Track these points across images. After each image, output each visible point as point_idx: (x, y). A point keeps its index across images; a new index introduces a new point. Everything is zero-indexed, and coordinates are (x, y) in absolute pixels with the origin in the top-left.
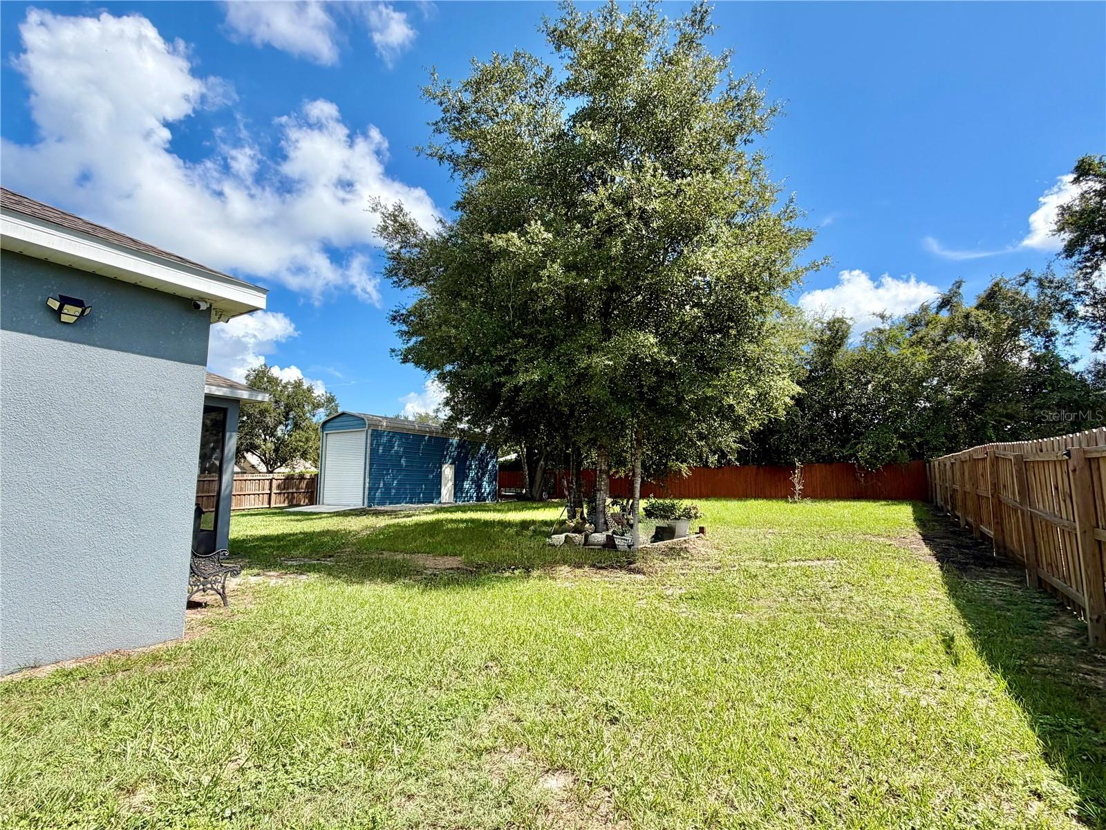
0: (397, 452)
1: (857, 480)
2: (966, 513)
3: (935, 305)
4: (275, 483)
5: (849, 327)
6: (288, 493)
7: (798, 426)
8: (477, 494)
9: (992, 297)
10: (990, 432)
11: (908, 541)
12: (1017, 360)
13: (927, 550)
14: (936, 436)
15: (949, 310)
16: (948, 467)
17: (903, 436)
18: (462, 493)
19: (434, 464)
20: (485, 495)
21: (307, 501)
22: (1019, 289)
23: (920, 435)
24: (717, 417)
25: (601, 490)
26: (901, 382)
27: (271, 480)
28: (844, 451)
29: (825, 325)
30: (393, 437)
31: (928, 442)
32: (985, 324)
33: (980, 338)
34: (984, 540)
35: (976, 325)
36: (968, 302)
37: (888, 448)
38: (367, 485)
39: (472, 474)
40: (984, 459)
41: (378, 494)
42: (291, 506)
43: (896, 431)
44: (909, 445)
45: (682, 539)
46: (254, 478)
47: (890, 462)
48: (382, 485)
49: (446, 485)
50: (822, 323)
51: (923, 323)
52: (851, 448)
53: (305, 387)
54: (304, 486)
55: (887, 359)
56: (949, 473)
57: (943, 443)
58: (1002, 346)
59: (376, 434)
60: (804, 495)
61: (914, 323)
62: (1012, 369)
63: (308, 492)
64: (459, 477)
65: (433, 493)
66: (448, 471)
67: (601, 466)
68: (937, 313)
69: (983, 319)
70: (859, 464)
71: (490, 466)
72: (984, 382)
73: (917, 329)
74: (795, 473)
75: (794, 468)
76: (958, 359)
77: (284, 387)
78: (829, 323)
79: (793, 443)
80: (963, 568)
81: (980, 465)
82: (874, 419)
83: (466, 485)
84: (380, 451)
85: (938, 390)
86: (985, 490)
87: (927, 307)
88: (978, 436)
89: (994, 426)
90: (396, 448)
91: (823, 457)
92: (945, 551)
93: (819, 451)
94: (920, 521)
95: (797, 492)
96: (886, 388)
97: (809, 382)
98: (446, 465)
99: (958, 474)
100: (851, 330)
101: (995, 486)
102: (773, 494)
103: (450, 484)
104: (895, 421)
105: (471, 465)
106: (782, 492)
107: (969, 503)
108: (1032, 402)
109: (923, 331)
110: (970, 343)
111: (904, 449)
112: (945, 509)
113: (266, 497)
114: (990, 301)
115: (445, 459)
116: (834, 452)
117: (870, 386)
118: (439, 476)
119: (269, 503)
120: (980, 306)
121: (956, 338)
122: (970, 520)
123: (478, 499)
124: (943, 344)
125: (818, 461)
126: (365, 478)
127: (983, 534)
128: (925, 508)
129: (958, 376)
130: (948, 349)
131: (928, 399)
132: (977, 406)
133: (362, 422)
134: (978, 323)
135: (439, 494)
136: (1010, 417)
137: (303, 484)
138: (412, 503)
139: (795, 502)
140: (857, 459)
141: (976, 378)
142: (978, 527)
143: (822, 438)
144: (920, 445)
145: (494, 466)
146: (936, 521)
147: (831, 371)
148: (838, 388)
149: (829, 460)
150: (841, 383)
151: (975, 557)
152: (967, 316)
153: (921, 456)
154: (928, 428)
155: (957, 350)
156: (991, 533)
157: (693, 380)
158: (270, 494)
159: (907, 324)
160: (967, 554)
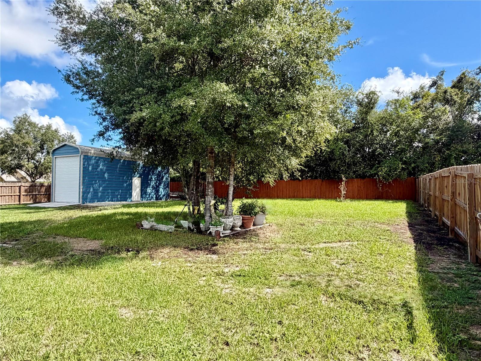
0: (101, 169)
1: (378, 188)
2: (435, 209)
3: (428, 86)
4: (23, 189)
5: (378, 97)
6: (32, 195)
7: (346, 156)
8: (156, 196)
9: (460, 82)
10: (453, 161)
11: (399, 227)
12: (471, 119)
13: (409, 234)
14: (423, 163)
15: (435, 89)
16: (427, 181)
17: (405, 163)
18: (146, 195)
19: (128, 177)
20: (161, 196)
21: (46, 200)
22: (476, 77)
23: (414, 163)
24: (282, 147)
25: (208, 195)
26: (406, 130)
27: (20, 186)
28: (371, 171)
29: (365, 95)
30: (98, 160)
31: (418, 167)
32: (455, 98)
33: (451, 105)
34: (444, 227)
35: (450, 98)
36: (447, 84)
37: (396, 170)
38: (81, 190)
39: (153, 183)
40: (449, 176)
41: (89, 196)
42: (35, 202)
43: (401, 160)
44: (408, 168)
45: (259, 227)
46: (8, 185)
47: (396, 178)
48: (91, 190)
49: (135, 190)
50: (363, 94)
51: (421, 96)
52: (375, 170)
53: (54, 129)
54: (44, 191)
55: (398, 117)
56: (428, 185)
57: (427, 167)
58: (464, 111)
59: (87, 158)
60: (347, 197)
61: (416, 97)
62: (468, 124)
63: (46, 194)
64: (144, 185)
65: (126, 194)
66: (136, 182)
67: (208, 179)
68: (429, 90)
69: (454, 94)
70: (379, 179)
71: (164, 179)
72: (452, 132)
73: (417, 100)
74: (341, 184)
75: (342, 181)
76: (438, 118)
77: (40, 129)
78: (367, 94)
79: (343, 166)
80: (429, 247)
81: (446, 179)
82: (390, 153)
83: (149, 190)
84: (90, 169)
85: (426, 136)
86: (447, 196)
87: (424, 86)
88: (446, 163)
89: (455, 157)
90: (101, 167)
91: (360, 175)
92: (420, 234)
93: (357, 171)
94: (409, 214)
95: (343, 195)
96: (397, 134)
97: (353, 130)
98: (135, 178)
99: (432, 185)
100: (379, 99)
101: (454, 194)
102: (330, 196)
103: (138, 190)
104: (401, 154)
105: (152, 178)
106: (334, 195)
107: (437, 203)
108: (478, 144)
109: (420, 101)
110: (446, 108)
111: (405, 170)
112: (424, 206)
113: (17, 197)
114: (459, 84)
115: (135, 174)
116: (366, 172)
117: (388, 133)
118: (131, 185)
119: (19, 201)
120: (453, 87)
121: (439, 106)
122: (437, 213)
123: (157, 199)
124: (431, 109)
125: (356, 177)
126: (80, 186)
127: (444, 223)
128: (413, 205)
129: (438, 128)
130: (433, 111)
131: (419, 142)
132: (447, 145)
133: (77, 150)
134: (451, 96)
135: (131, 195)
136: (465, 152)
137: (43, 189)
138: (112, 201)
139: (341, 201)
140: (378, 176)
141: (448, 129)
142: (441, 218)
143: (359, 164)
144: (414, 168)
145: (167, 179)
146: (418, 213)
147: (366, 124)
148: (370, 134)
149: (362, 177)
150: (372, 131)
151: (438, 239)
152: (445, 92)
153: (414, 174)
154: (419, 158)
155: (438, 112)
156: (449, 223)
157: (262, 121)
158: (20, 196)
159: (412, 97)
160: (433, 237)
